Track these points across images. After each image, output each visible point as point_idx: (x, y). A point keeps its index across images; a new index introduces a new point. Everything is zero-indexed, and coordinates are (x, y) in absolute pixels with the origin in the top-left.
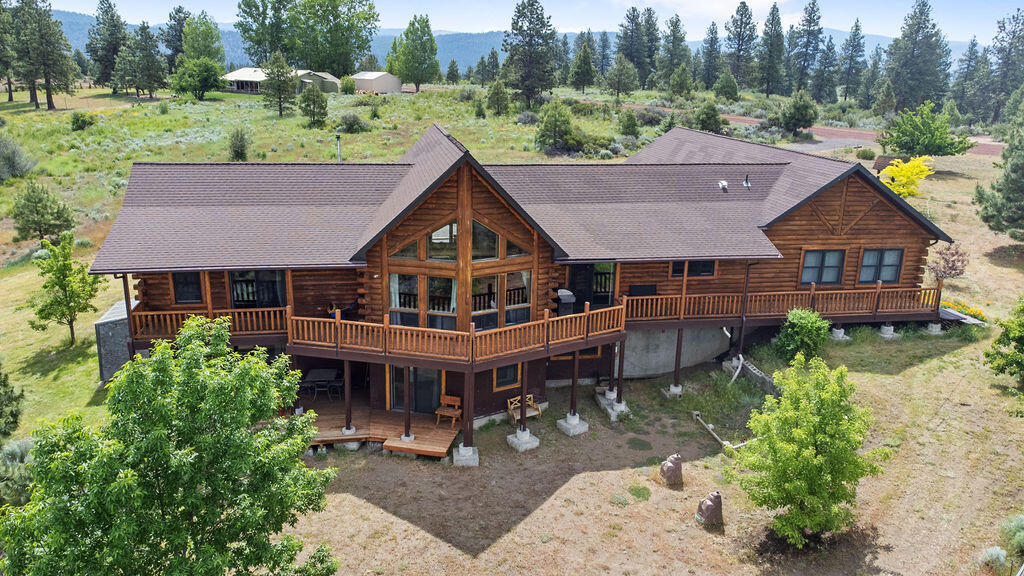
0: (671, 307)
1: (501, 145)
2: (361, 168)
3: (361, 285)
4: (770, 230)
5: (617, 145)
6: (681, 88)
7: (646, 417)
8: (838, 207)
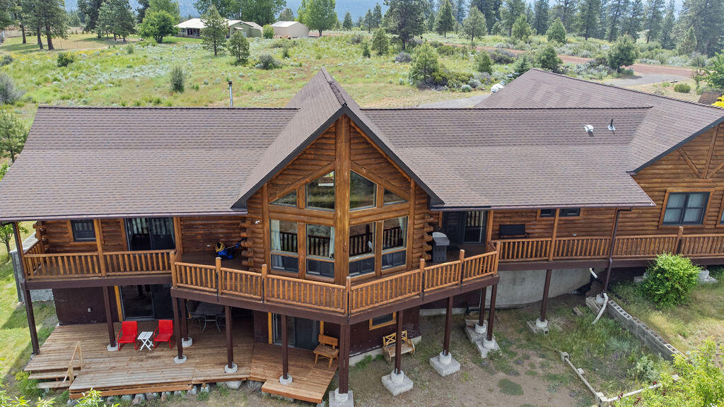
0: (540, 251)
1: (381, 79)
2: (250, 112)
3: (244, 229)
4: (638, 175)
5: (475, 81)
6: (521, 33)
7: (515, 354)
8: (706, 153)
